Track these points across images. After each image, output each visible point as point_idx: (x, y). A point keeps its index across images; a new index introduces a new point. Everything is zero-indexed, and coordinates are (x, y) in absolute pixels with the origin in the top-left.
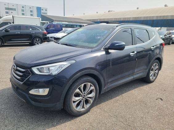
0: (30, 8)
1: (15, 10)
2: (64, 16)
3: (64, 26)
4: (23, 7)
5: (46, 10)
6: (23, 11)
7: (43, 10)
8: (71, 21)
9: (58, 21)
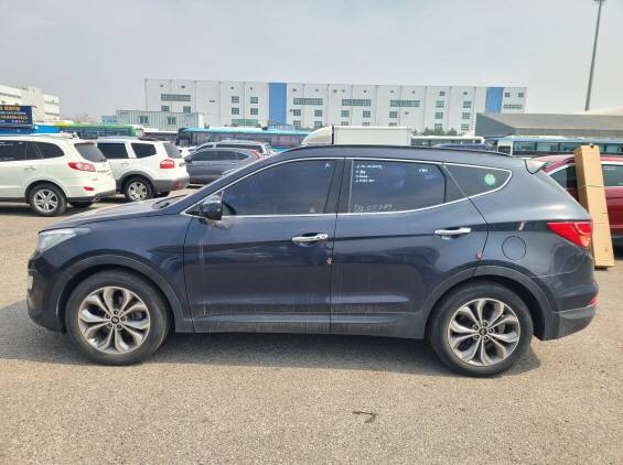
0: (466, 93)
1: (416, 104)
2: (587, 109)
3: (547, 149)
4: (442, 94)
5: (521, 95)
6: (440, 104)
7: (508, 95)
8: (594, 131)
9: (524, 132)
